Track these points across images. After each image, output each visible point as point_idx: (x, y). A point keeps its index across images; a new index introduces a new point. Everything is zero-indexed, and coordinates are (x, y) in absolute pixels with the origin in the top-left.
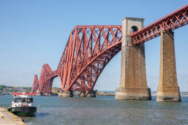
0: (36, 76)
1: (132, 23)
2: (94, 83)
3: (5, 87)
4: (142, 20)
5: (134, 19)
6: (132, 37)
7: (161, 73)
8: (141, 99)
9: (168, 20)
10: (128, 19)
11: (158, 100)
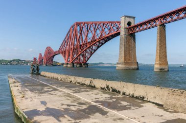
0: (41, 54)
1: (128, 20)
2: (88, 59)
3: (20, 60)
4: (134, 18)
5: (130, 17)
6: (128, 29)
7: (157, 52)
8: (133, 69)
9: (164, 17)
10: (126, 16)
11: (155, 70)
